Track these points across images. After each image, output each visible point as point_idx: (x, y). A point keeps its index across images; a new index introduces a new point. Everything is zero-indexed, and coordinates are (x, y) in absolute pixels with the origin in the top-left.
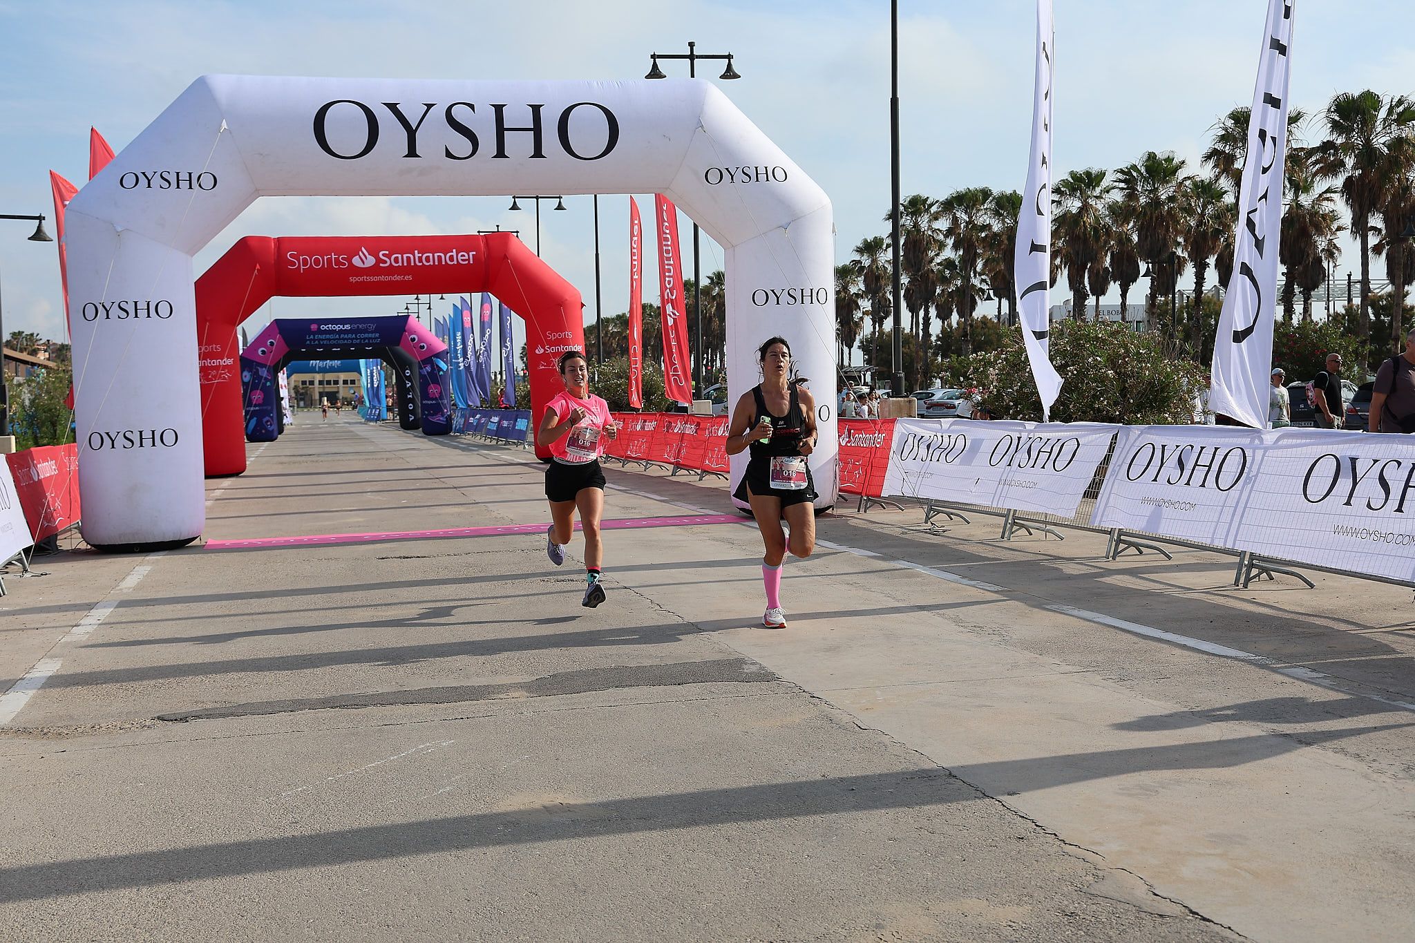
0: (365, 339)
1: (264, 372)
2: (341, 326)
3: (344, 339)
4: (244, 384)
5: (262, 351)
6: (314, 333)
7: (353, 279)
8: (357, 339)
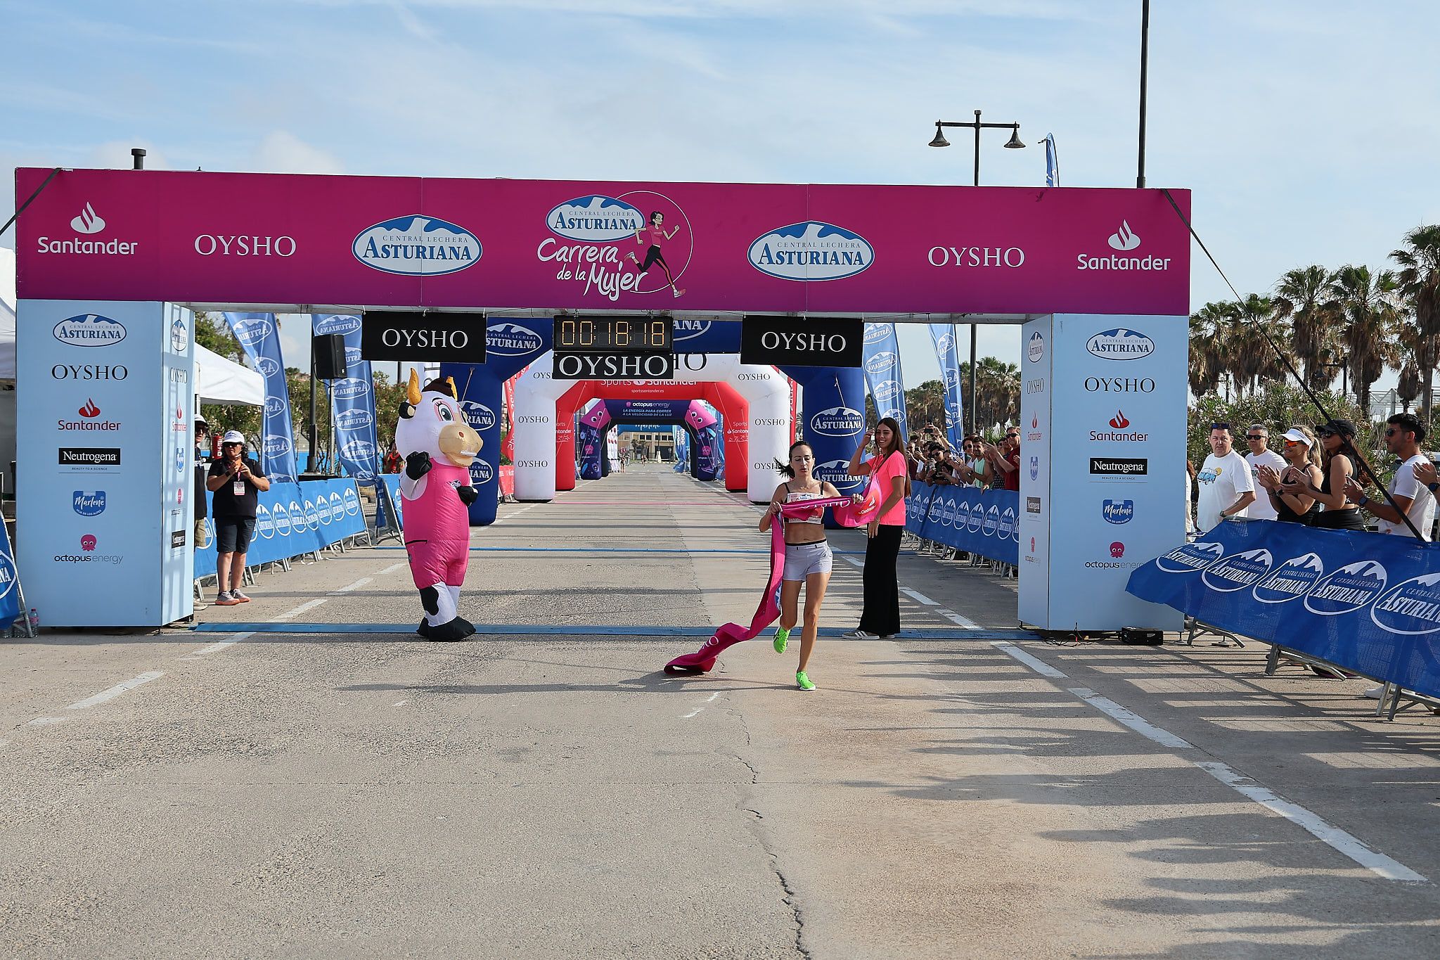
0: (661, 413)
1: (594, 433)
2: (646, 404)
3: (647, 413)
4: (580, 440)
5: (594, 419)
6: (628, 408)
7: (633, 391)
8: (656, 413)
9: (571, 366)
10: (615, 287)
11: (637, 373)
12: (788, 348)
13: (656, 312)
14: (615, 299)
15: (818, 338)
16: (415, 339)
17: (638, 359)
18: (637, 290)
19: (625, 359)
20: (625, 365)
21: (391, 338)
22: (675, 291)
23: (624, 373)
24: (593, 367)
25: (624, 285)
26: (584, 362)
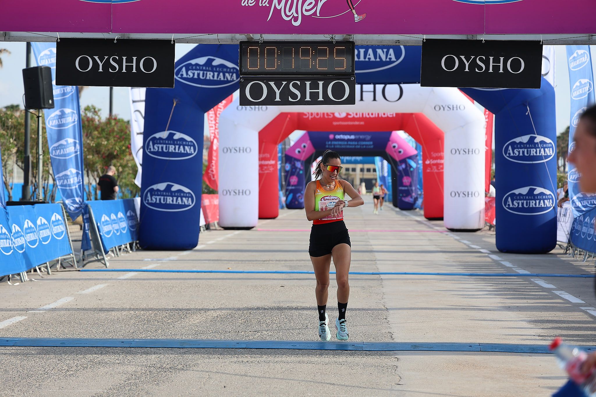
0: (363, 145)
1: (298, 165)
2: (349, 137)
3: (350, 145)
4: (287, 172)
5: (299, 152)
6: (331, 140)
7: (335, 123)
8: (358, 145)
9: (256, 92)
10: (297, 12)
11: (321, 99)
12: (467, 70)
13: (338, 37)
14: (297, 24)
15: (496, 61)
16: (107, 65)
17: (321, 83)
18: (318, 15)
19: (308, 83)
20: (308, 91)
21: (84, 63)
22: (356, 16)
23: (308, 99)
24: (278, 92)
25: (306, 10)
26: (269, 88)
